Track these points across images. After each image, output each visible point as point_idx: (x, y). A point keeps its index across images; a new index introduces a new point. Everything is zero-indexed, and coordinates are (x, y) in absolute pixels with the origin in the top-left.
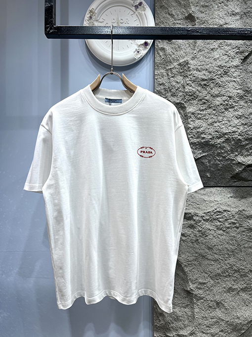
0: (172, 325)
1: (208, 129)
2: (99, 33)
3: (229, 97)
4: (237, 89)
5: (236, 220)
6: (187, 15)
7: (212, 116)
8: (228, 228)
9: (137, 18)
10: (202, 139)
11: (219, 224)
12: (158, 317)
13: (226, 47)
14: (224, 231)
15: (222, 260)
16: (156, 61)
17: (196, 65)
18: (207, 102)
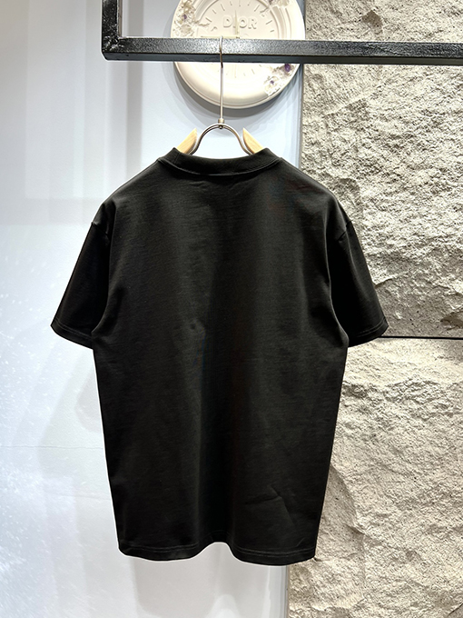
0: (323, 590)
1: (401, 229)
2: (201, 52)
3: (441, 170)
4: (457, 154)
5: (448, 400)
6: (365, 14)
8: (433, 415)
9: (272, 19)
10: (388, 248)
11: (416, 406)
12: (298, 576)
14: (425, 420)
15: (418, 473)
16: (306, 100)
17: (380, 109)
18: (398, 178)
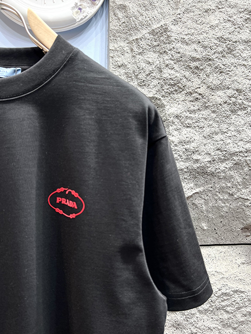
1: (205, 145)
3: (237, 90)
7: (211, 123)
8: (242, 323)
10: (194, 163)
11: (226, 316)
13: (229, 9)
14: (235, 329)
16: (112, 27)
17: (181, 33)
18: (200, 97)
